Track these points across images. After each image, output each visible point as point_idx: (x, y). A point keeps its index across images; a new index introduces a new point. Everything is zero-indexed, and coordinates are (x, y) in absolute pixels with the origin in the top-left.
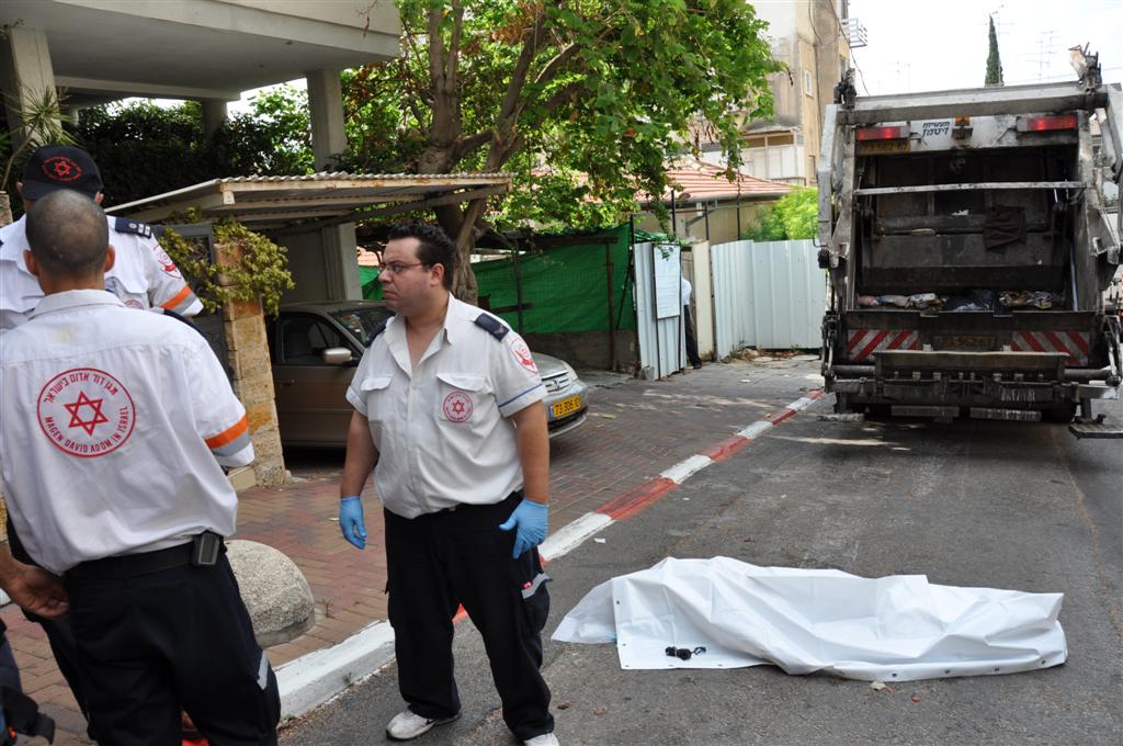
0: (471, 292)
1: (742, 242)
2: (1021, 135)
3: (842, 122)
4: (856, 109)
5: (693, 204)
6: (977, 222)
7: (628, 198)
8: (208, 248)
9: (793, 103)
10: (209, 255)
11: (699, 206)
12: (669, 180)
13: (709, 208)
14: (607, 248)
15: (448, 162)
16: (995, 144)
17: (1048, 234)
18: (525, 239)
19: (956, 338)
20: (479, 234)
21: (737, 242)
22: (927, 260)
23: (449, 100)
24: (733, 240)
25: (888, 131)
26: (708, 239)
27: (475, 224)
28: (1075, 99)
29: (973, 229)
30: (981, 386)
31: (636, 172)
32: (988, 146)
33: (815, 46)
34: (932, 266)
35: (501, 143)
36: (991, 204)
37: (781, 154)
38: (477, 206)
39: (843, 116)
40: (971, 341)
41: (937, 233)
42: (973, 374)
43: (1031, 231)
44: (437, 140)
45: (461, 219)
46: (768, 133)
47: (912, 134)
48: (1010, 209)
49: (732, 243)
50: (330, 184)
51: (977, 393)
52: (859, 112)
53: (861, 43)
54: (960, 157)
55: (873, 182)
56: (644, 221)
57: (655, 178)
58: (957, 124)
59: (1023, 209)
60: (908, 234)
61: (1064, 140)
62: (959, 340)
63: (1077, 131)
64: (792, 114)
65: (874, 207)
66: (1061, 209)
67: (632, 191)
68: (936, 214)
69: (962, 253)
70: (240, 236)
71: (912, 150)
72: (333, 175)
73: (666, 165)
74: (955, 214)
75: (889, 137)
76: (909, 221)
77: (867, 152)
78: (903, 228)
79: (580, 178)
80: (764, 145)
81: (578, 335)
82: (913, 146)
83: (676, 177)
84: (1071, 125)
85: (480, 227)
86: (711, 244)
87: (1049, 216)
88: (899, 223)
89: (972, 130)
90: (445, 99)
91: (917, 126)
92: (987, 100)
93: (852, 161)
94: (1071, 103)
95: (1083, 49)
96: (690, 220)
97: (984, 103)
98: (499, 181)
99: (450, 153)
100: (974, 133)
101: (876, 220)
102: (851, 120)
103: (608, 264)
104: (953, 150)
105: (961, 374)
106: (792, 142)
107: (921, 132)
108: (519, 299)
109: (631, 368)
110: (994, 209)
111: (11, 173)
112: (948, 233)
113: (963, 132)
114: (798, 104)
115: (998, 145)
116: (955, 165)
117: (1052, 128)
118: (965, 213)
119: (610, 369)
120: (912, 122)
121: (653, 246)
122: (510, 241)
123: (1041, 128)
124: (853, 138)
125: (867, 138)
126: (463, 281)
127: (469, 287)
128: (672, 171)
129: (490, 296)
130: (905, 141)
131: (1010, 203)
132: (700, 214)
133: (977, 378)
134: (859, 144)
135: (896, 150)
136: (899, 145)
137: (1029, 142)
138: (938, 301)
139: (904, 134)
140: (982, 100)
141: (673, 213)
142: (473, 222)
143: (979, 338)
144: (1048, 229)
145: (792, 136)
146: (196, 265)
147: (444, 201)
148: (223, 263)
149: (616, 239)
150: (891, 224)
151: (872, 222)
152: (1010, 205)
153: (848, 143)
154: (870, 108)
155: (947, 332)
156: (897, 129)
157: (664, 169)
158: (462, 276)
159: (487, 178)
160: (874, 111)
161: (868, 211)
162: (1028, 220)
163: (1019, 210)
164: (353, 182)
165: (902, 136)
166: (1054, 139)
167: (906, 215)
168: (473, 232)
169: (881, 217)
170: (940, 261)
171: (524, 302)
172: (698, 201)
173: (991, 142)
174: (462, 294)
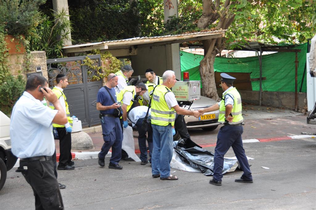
0: (210, 74)
8: (99, 62)
10: (99, 63)
14: (296, 54)
35: (223, 17)
44: (204, 14)
50: (141, 41)
70: (110, 58)
72: (142, 38)
81: (283, 93)
99: (210, 18)
103: (297, 62)
108: (261, 75)
109: (303, 111)
111: (53, 32)
119: (294, 110)
129: (251, 72)
146: (95, 67)
148: (103, 66)
149: (300, 50)
164: (151, 39)
168: (216, 51)
171: (263, 76)
174: (207, 75)
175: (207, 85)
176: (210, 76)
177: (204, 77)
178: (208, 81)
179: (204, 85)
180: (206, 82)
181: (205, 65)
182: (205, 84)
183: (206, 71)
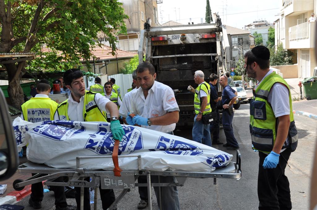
0: (21, 95)
1: (119, 74)
2: (201, 39)
3: (146, 35)
4: (150, 31)
5: (101, 62)
6: (190, 66)
7: (77, 60)
9: (137, 23)
11: (103, 62)
12: (91, 54)
13: (107, 63)
15: (9, 48)
16: (193, 42)
17: (210, 69)
18: (40, 75)
19: (183, 102)
20: (23, 74)
21: (118, 74)
22: (175, 78)
23: (8, 25)
24: (116, 74)
25: (161, 38)
26: (107, 74)
27: (21, 71)
28: (214, 29)
29: (188, 69)
30: (190, 115)
31: (79, 51)
32: (191, 43)
33: (144, 3)
34: (177, 80)
35: (30, 42)
36: (193, 61)
37: (134, 42)
38: (22, 64)
39: (146, 33)
40: (187, 102)
41: (178, 70)
42: (187, 112)
43: (205, 69)
44: (4, 40)
45: (16, 69)
46: (128, 34)
47: (168, 39)
48: (199, 62)
49: (116, 75)
51: (189, 118)
52: (151, 32)
53: (160, 2)
54: (183, 46)
55: (158, 54)
56: (83, 68)
57: (86, 54)
58: (181, 36)
59: (203, 62)
60: (169, 70)
61: (213, 41)
62: (184, 102)
63: (216, 38)
64: (137, 27)
65: (158, 62)
66: (213, 62)
67: (79, 58)
68: (177, 64)
69: (185, 76)
71: (169, 44)
73: (90, 49)
74: (183, 64)
75: (161, 40)
76: (169, 66)
77: (155, 44)
78: (167, 69)
79: (60, 53)
80: (127, 39)
82: (169, 43)
83: (93, 53)
84: (214, 36)
85: (23, 71)
86: (108, 76)
87: (210, 64)
88: (166, 67)
89: (186, 38)
90: (7, 25)
91: (170, 36)
92: (189, 29)
93: (150, 47)
94: (213, 30)
95: (217, 14)
96: (100, 67)
97: (188, 30)
98: (30, 56)
99: (10, 44)
100: (187, 38)
101: (159, 66)
102: (149, 34)
104: (181, 44)
105: (184, 112)
106: (137, 38)
107: (171, 38)
110: (194, 62)
112: (181, 70)
113: (184, 38)
114: (139, 24)
115: (194, 42)
116: (182, 48)
117: (209, 37)
118: (186, 63)
120: (168, 35)
121: (87, 76)
122: (35, 76)
123: (206, 37)
124: (150, 40)
125: (154, 40)
126: (18, 91)
127: (20, 93)
128: (92, 51)
130: (166, 41)
131: (199, 60)
132: (104, 65)
133: (188, 113)
134: (152, 42)
135: (163, 44)
136: (165, 42)
137: (203, 42)
138: (179, 92)
139: (166, 39)
140: (187, 29)
141: (94, 65)
142: (21, 69)
143: (189, 101)
144: (210, 68)
145: (137, 35)
147: (9, 62)
150: (164, 67)
151: (158, 67)
152: (199, 61)
153: (149, 42)
154: (154, 31)
155: (180, 100)
156: (163, 37)
157: (89, 51)
158: (18, 89)
159: (26, 54)
160: (156, 32)
161: (156, 64)
162: (204, 65)
163: (202, 62)
165: (165, 40)
166: (210, 40)
167: (168, 65)
168: (21, 73)
169: (160, 65)
170: (179, 79)
172: (103, 60)
173: (192, 41)
174: (18, 95)
175: (19, 105)
176: (21, 96)
177: (15, 97)
178: (19, 101)
179: (16, 106)
180: (18, 102)
181: (16, 87)
182: (17, 104)
183: (16, 92)
